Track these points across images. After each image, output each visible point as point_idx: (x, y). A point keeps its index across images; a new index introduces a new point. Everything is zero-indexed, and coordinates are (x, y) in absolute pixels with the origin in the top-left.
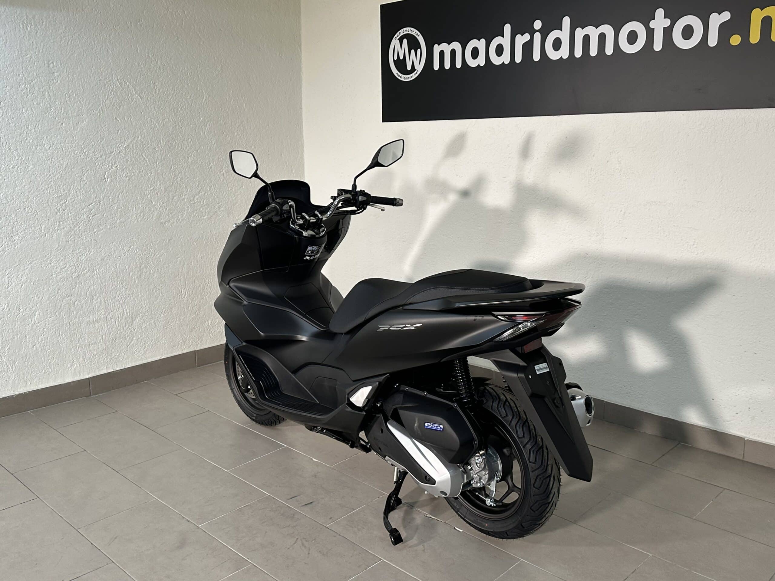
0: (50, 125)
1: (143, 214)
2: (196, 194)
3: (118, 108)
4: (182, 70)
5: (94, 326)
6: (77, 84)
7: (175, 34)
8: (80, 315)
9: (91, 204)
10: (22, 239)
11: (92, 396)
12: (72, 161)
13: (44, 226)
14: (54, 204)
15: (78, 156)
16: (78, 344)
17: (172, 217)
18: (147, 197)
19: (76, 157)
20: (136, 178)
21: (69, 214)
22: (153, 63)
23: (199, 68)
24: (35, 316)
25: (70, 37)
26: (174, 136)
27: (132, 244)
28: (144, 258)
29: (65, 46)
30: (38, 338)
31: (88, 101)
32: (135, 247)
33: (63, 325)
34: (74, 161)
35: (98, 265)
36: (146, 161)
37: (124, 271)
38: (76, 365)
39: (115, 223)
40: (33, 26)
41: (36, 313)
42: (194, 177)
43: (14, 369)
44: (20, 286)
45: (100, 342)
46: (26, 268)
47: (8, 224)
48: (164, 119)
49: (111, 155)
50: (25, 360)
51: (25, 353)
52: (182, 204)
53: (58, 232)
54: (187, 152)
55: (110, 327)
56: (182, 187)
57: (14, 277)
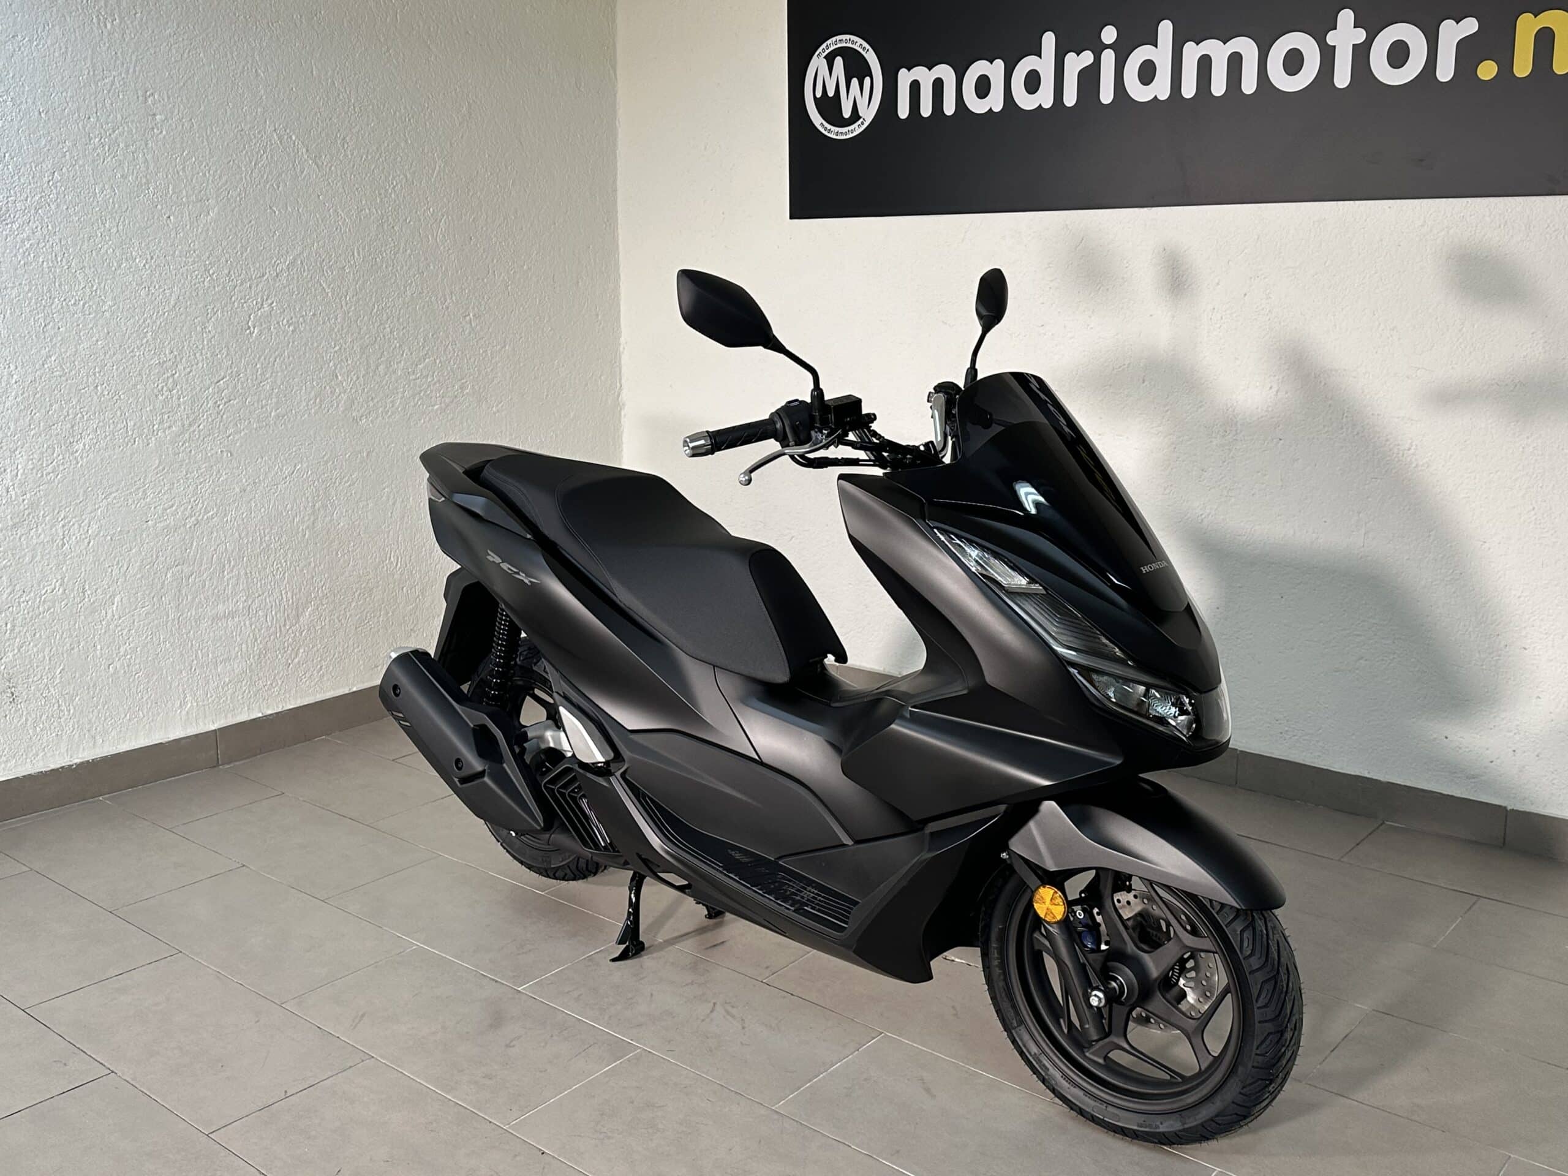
0: (146, 219)
1: (321, 400)
2: (420, 360)
3: (276, 187)
4: (395, 113)
5: (225, 625)
6: (199, 138)
7: (382, 40)
8: (199, 603)
9: (222, 379)
10: (91, 448)
11: (221, 767)
12: (187, 293)
13: (132, 423)
14: (152, 377)
15: (199, 283)
16: (195, 662)
17: (374, 405)
18: (327, 366)
19: (195, 285)
20: (308, 328)
21: (179, 399)
22: (341, 97)
23: (428, 108)
24: (113, 604)
25: (186, 42)
26: (379, 245)
27: (300, 459)
28: (320, 489)
29: (176, 61)
30: (119, 649)
31: (219, 172)
32: (305, 465)
33: (167, 624)
34: (191, 293)
35: (234, 501)
36: (328, 293)
37: (284, 514)
38: (189, 705)
39: (267, 417)
40: (117, 21)
41: (116, 599)
42: (416, 326)
43: (72, 711)
44: (86, 544)
45: (237, 656)
46: (97, 506)
47: (65, 418)
48: (361, 211)
49: (261, 282)
50: (94, 693)
51: (94, 679)
52: (393, 379)
53: (159, 434)
54: (404, 276)
55: (256, 627)
56: (393, 346)
57: (74, 524)
